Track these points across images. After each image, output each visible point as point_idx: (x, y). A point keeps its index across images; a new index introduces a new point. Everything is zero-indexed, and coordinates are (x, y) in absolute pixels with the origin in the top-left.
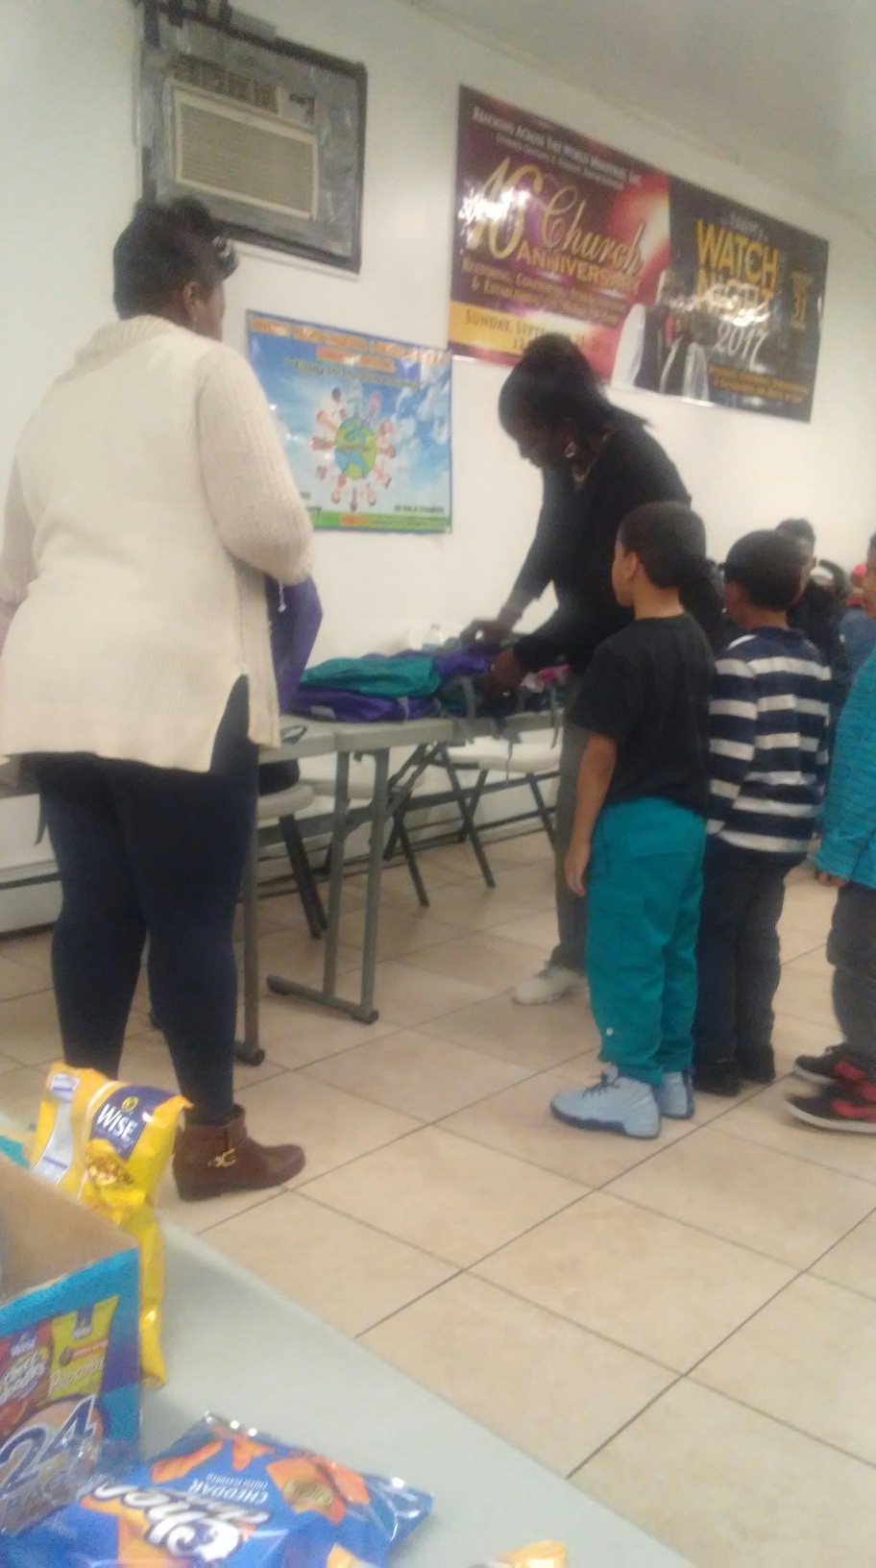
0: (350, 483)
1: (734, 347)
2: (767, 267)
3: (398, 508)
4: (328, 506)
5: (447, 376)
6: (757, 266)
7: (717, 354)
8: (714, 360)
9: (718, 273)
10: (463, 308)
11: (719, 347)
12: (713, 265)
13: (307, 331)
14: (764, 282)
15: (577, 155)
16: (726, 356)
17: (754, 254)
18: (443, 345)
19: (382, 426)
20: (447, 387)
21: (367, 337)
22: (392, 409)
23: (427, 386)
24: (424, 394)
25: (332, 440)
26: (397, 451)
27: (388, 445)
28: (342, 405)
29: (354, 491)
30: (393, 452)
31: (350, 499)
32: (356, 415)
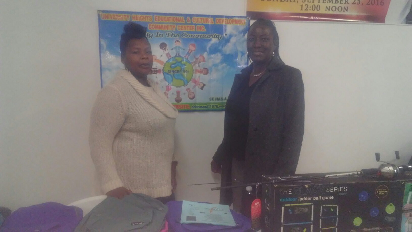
0: (174, 89)
19: (197, 59)
22: (205, 50)
23: (231, 36)
24: (228, 41)
25: (162, 69)
26: (209, 71)
27: (202, 69)
28: (167, 52)
29: (178, 93)
30: (206, 71)
31: (175, 96)
32: (178, 55)
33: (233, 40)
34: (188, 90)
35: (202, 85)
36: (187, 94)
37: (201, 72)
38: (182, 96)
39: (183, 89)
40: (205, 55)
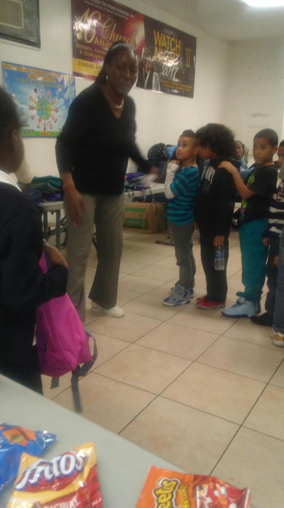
1: (168, 73)
2: (177, 46)
6: (174, 46)
7: (162, 76)
8: (162, 78)
9: (161, 48)
10: (77, 60)
11: (163, 73)
12: (160, 45)
13: (24, 69)
14: (176, 51)
15: (112, 8)
16: (166, 76)
17: (173, 42)
18: (71, 73)
19: (52, 101)
22: (56, 95)
23: (67, 87)
24: (66, 90)
25: (36, 107)
26: (58, 110)
27: (55, 108)
28: (38, 94)
29: (45, 124)
30: (57, 110)
31: (43, 127)
32: (43, 98)
33: (68, 90)
34: (49, 122)
35: (55, 120)
36: (49, 125)
37: (54, 110)
38: (46, 127)
39: (47, 121)
40: (56, 98)
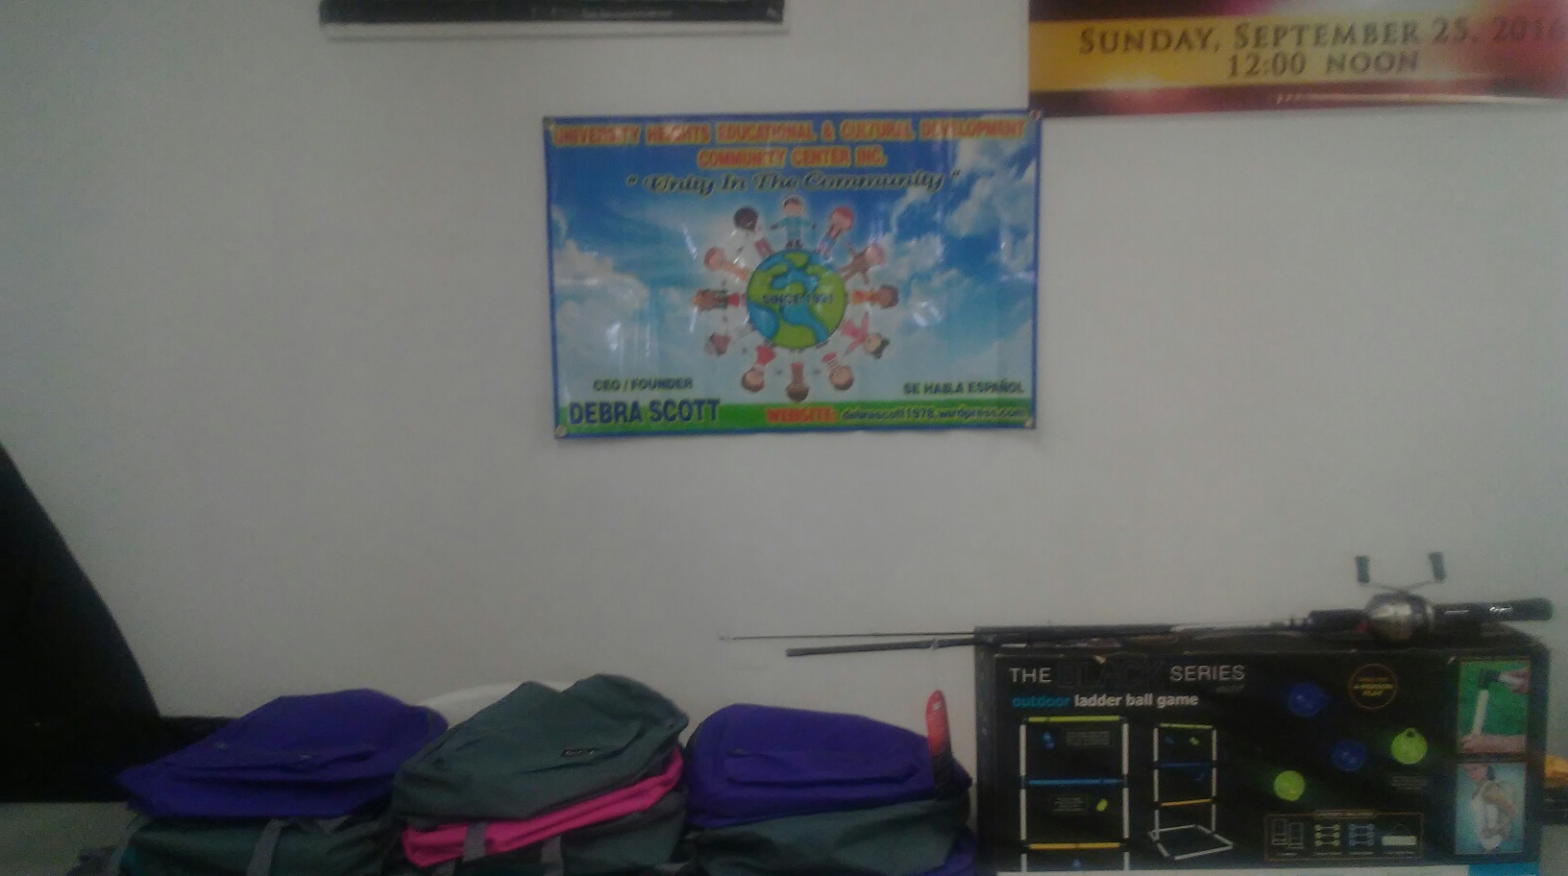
0: (783, 357)
3: (910, 389)
4: (734, 395)
5: (1030, 154)
20: (1030, 172)
21: (817, 118)
